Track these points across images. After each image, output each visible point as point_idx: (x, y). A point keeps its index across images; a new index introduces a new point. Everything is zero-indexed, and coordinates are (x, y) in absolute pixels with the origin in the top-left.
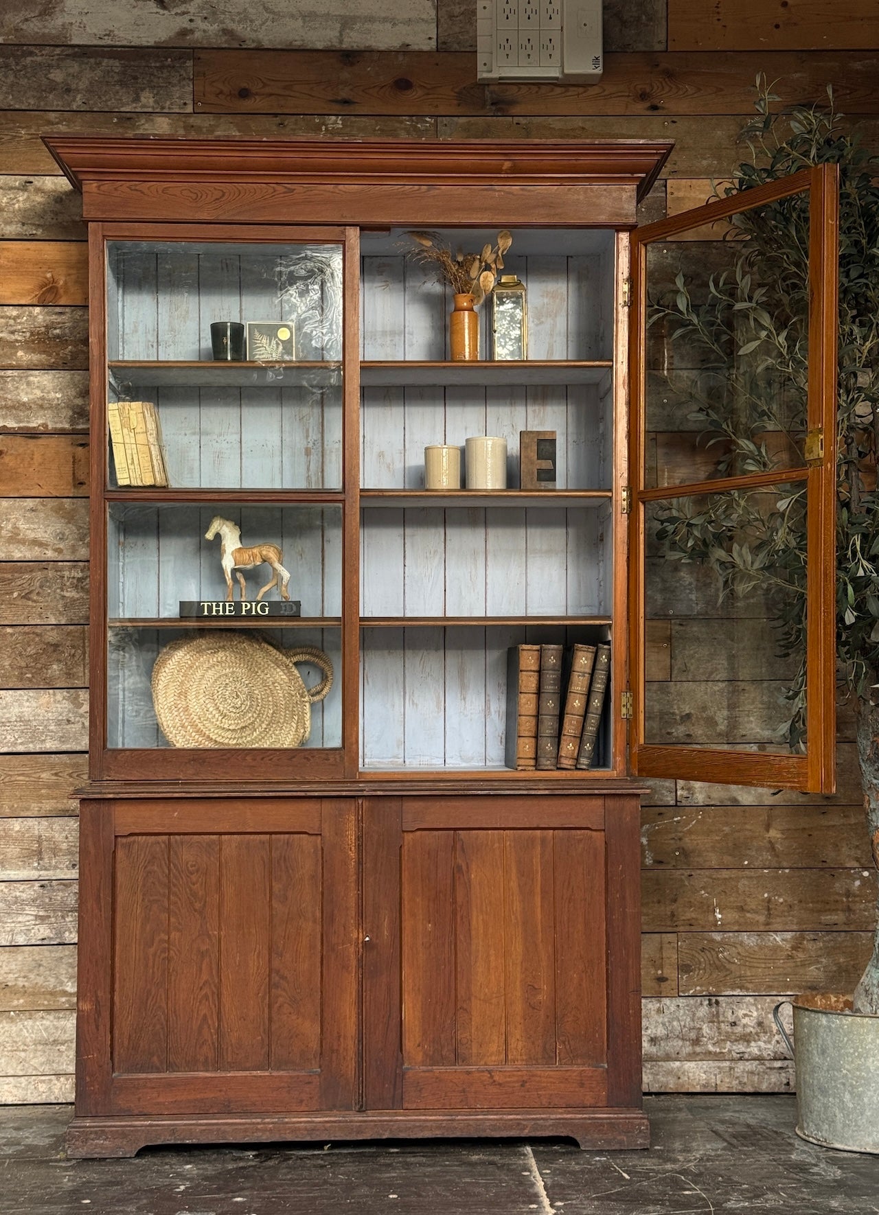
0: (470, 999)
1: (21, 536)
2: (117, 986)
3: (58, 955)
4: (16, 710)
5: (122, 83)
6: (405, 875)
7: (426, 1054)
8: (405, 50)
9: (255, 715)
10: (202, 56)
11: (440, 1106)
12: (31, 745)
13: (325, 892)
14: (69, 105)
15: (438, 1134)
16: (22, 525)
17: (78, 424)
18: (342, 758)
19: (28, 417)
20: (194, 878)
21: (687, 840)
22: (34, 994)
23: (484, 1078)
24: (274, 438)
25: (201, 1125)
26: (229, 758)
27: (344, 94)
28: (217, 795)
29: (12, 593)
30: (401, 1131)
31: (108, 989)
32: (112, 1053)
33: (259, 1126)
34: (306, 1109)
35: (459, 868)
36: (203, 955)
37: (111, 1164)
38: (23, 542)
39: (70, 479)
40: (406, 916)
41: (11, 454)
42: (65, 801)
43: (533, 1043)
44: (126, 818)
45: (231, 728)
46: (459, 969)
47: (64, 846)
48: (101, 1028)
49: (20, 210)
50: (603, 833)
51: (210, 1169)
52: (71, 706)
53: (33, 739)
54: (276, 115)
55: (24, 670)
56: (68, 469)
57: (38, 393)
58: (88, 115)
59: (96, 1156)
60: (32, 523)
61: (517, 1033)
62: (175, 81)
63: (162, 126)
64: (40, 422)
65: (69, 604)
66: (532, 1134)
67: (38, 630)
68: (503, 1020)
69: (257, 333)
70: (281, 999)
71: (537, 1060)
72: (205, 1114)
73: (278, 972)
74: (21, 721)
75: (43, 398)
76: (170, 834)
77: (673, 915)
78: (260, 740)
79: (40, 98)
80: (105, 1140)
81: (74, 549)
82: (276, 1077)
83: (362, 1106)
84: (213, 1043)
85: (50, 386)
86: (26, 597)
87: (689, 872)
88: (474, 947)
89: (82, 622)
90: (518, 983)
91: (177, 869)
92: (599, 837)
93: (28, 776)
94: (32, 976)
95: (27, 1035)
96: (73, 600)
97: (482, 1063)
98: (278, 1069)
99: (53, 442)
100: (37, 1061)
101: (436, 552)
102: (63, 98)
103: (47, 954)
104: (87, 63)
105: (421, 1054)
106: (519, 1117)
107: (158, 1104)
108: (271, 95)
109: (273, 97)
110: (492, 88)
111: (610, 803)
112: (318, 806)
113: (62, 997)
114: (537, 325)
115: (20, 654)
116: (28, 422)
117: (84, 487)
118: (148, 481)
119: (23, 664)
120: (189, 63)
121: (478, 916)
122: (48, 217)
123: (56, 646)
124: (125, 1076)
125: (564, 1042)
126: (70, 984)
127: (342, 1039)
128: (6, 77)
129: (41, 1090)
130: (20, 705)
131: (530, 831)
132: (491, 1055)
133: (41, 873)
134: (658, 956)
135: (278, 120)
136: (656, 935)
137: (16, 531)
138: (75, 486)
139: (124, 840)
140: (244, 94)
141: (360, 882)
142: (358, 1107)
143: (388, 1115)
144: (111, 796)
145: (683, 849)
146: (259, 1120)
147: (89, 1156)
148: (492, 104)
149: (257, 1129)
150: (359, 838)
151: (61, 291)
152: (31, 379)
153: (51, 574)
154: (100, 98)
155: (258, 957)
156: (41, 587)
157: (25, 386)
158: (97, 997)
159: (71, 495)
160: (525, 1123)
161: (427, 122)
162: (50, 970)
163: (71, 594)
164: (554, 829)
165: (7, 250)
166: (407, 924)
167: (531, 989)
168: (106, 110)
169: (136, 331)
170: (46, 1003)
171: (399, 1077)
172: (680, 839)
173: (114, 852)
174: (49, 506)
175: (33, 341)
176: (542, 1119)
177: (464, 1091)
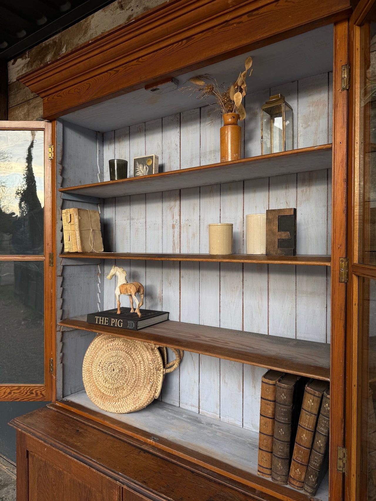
20: (54, 488)
24: (159, 220)
44: (30, 442)
69: (137, 163)
91: (48, 479)
101: (237, 287)
114: (305, 128)
118: (75, 250)
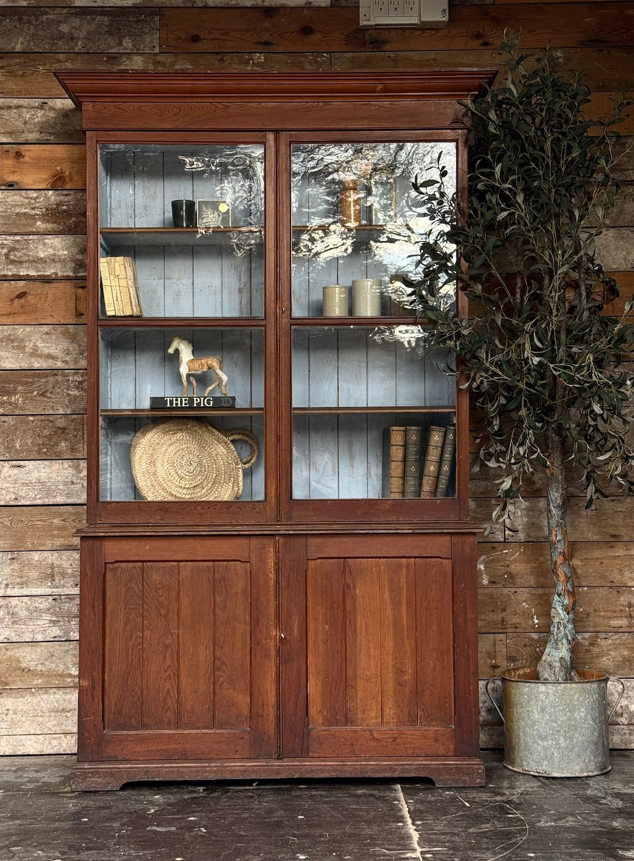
0: (356, 679)
1: (39, 352)
2: (106, 669)
3: (66, 648)
4: (36, 475)
5: (110, 33)
6: (310, 590)
7: (325, 718)
8: (308, 7)
9: (203, 478)
10: (165, 13)
11: (335, 755)
12: (46, 500)
13: (253, 602)
14: (73, 48)
15: (334, 775)
16: (40, 344)
17: (79, 272)
18: (265, 508)
19: (44, 268)
20: (160, 592)
21: (513, 566)
22: (48, 676)
23: (367, 735)
24: (217, 282)
25: (166, 767)
26: (185, 508)
27: (266, 37)
28: (176, 534)
29: (33, 392)
30: (308, 773)
31: (100, 671)
32: (103, 716)
33: (207, 769)
34: (240, 757)
35: (348, 586)
36: (167, 647)
37: (102, 795)
38: (40, 356)
39: (74, 311)
40: (310, 620)
41: (32, 294)
42: (70, 539)
43: (401, 710)
44: (113, 550)
45: (186, 486)
46: (348, 657)
47: (70, 571)
48: (96, 698)
49: (39, 123)
50: (450, 560)
51: (172, 799)
52: (75, 472)
53: (48, 495)
54: (217, 53)
55: (41, 447)
56: (72, 304)
57: (51, 251)
58: (86, 56)
59: (92, 789)
60: (47, 343)
61: (390, 704)
62: (147, 30)
63: (138, 63)
64: (52, 271)
65: (73, 400)
66: (401, 775)
67: (51, 418)
68: (380, 694)
70: (222, 679)
71: (404, 722)
72: (169, 760)
73: (219, 659)
74: (39, 483)
75: (54, 255)
76: (143, 561)
77: (503, 620)
78: (207, 495)
79: (53, 44)
80: (99, 778)
81: (76, 361)
82: (218, 734)
83: (279, 755)
84: (174, 710)
85: (59, 246)
86: (43, 395)
87: (514, 590)
88: (358, 642)
89: (82, 412)
90: (390, 667)
91: (149, 586)
92: (447, 563)
93: (44, 521)
94: (47, 663)
95: (43, 705)
96: (76, 397)
97: (365, 724)
98: (221, 728)
99: (61, 285)
100: (51, 724)
101: (331, 361)
102: (68, 43)
103: (58, 647)
104: (85, 19)
105: (321, 718)
106: (391, 763)
107: (136, 752)
108: (214, 39)
109: (215, 41)
110: (370, 32)
111: (455, 539)
112: (248, 541)
113: (68, 678)
115: (39, 435)
116: (44, 271)
117: (84, 317)
118: (128, 312)
119: (41, 442)
120: (157, 18)
121: (361, 620)
122: (58, 127)
123: (64, 429)
124: (113, 733)
125: (423, 710)
126: (74, 669)
127: (265, 707)
128: (29, 30)
129: (54, 744)
130: (39, 471)
131: (398, 560)
132: (371, 719)
133: (54, 590)
134: (492, 650)
135: (219, 57)
136: (491, 635)
137: (36, 348)
138: (77, 316)
139: (111, 566)
140: (195, 39)
141: (277, 595)
142: (277, 755)
143: (299, 761)
144: (102, 534)
145: (510, 573)
146: (207, 765)
147: (87, 789)
148: (371, 43)
149: (206, 771)
150: (276, 564)
151: (67, 179)
152: (46, 241)
153: (60, 379)
154: (94, 43)
155: (206, 648)
156: (53, 388)
157: (41, 246)
158: (93, 676)
159: (74, 323)
160: (396, 767)
161: (324, 57)
162: (60, 659)
163: (74, 392)
164: (415, 557)
165: (30, 150)
166: (311, 626)
167: (400, 672)
168: (99, 51)
169: (120, 207)
170: (57, 682)
171: (305, 735)
172: (508, 566)
173: (105, 574)
174: (59, 331)
175: (47, 215)
176: (408, 764)
177: (352, 744)
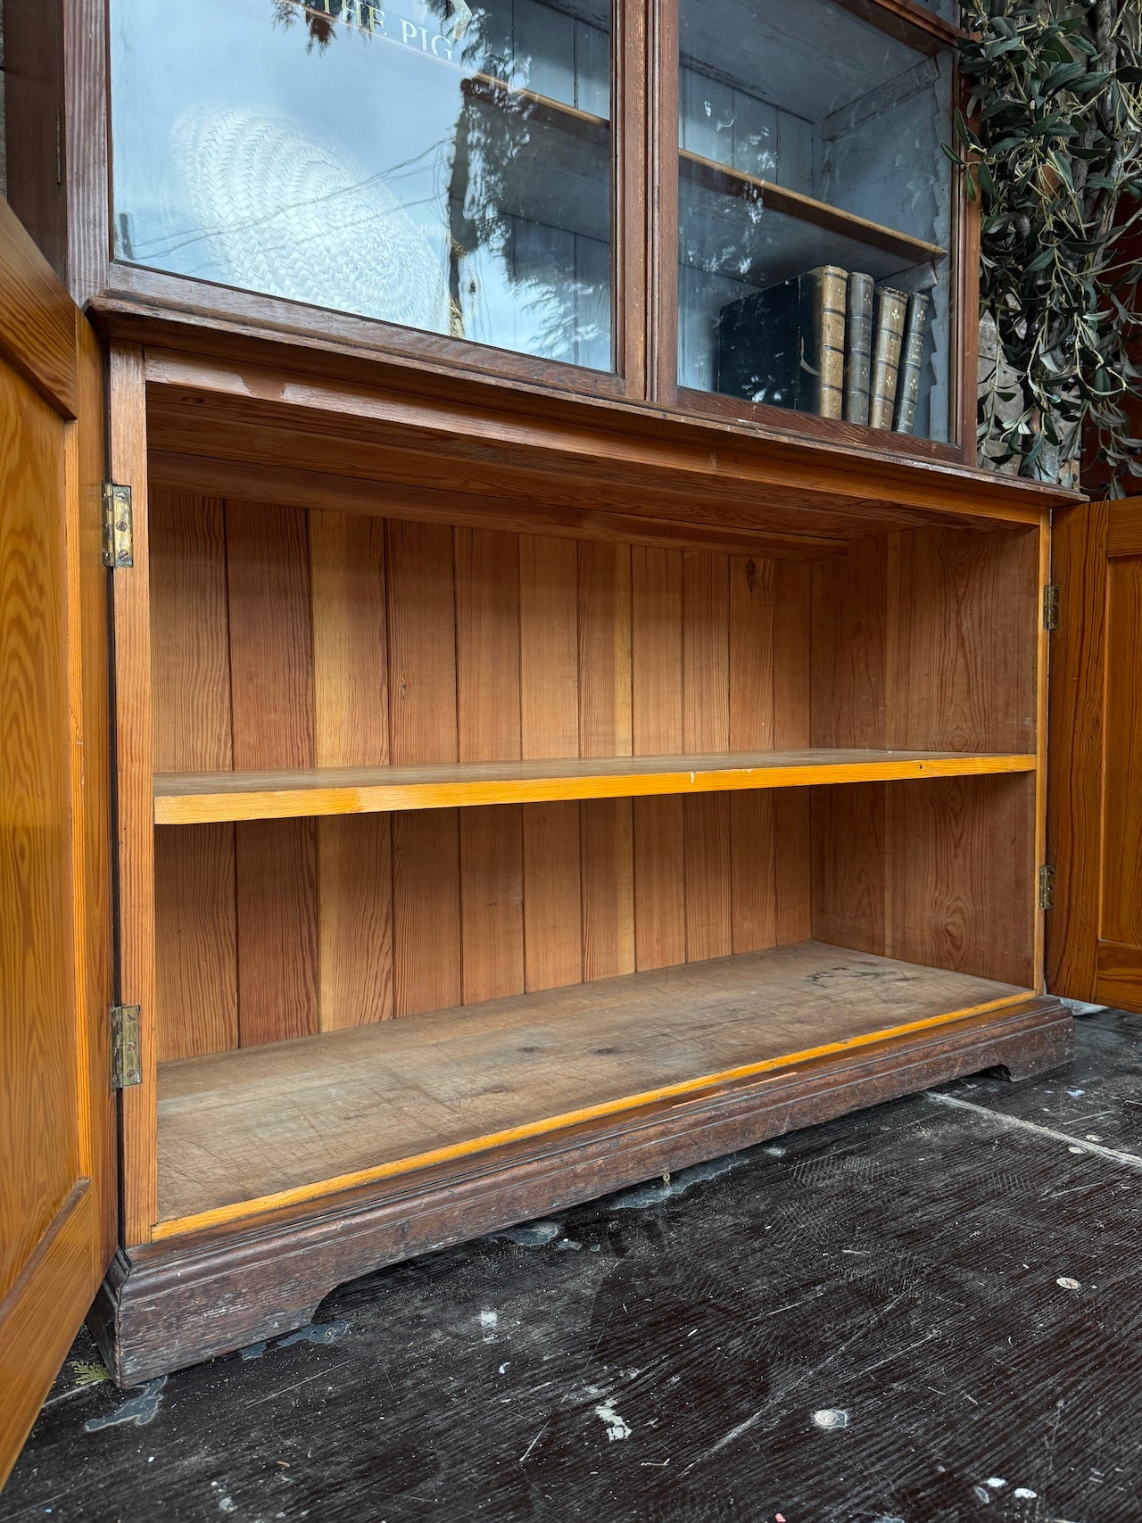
25: (462, 1197)
80: (233, 1303)
147: (189, 1360)
149: (575, 1176)
